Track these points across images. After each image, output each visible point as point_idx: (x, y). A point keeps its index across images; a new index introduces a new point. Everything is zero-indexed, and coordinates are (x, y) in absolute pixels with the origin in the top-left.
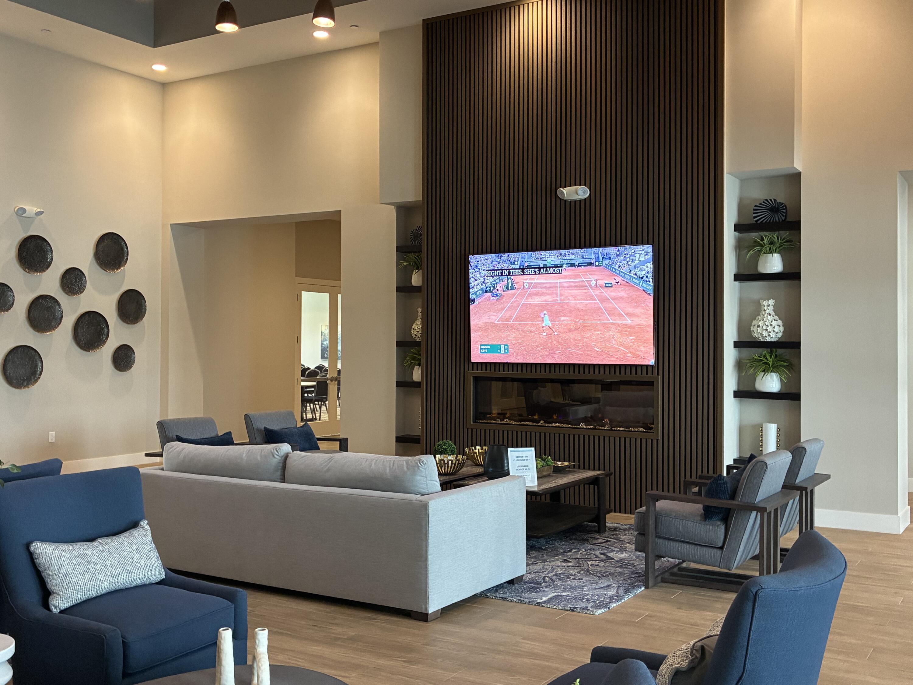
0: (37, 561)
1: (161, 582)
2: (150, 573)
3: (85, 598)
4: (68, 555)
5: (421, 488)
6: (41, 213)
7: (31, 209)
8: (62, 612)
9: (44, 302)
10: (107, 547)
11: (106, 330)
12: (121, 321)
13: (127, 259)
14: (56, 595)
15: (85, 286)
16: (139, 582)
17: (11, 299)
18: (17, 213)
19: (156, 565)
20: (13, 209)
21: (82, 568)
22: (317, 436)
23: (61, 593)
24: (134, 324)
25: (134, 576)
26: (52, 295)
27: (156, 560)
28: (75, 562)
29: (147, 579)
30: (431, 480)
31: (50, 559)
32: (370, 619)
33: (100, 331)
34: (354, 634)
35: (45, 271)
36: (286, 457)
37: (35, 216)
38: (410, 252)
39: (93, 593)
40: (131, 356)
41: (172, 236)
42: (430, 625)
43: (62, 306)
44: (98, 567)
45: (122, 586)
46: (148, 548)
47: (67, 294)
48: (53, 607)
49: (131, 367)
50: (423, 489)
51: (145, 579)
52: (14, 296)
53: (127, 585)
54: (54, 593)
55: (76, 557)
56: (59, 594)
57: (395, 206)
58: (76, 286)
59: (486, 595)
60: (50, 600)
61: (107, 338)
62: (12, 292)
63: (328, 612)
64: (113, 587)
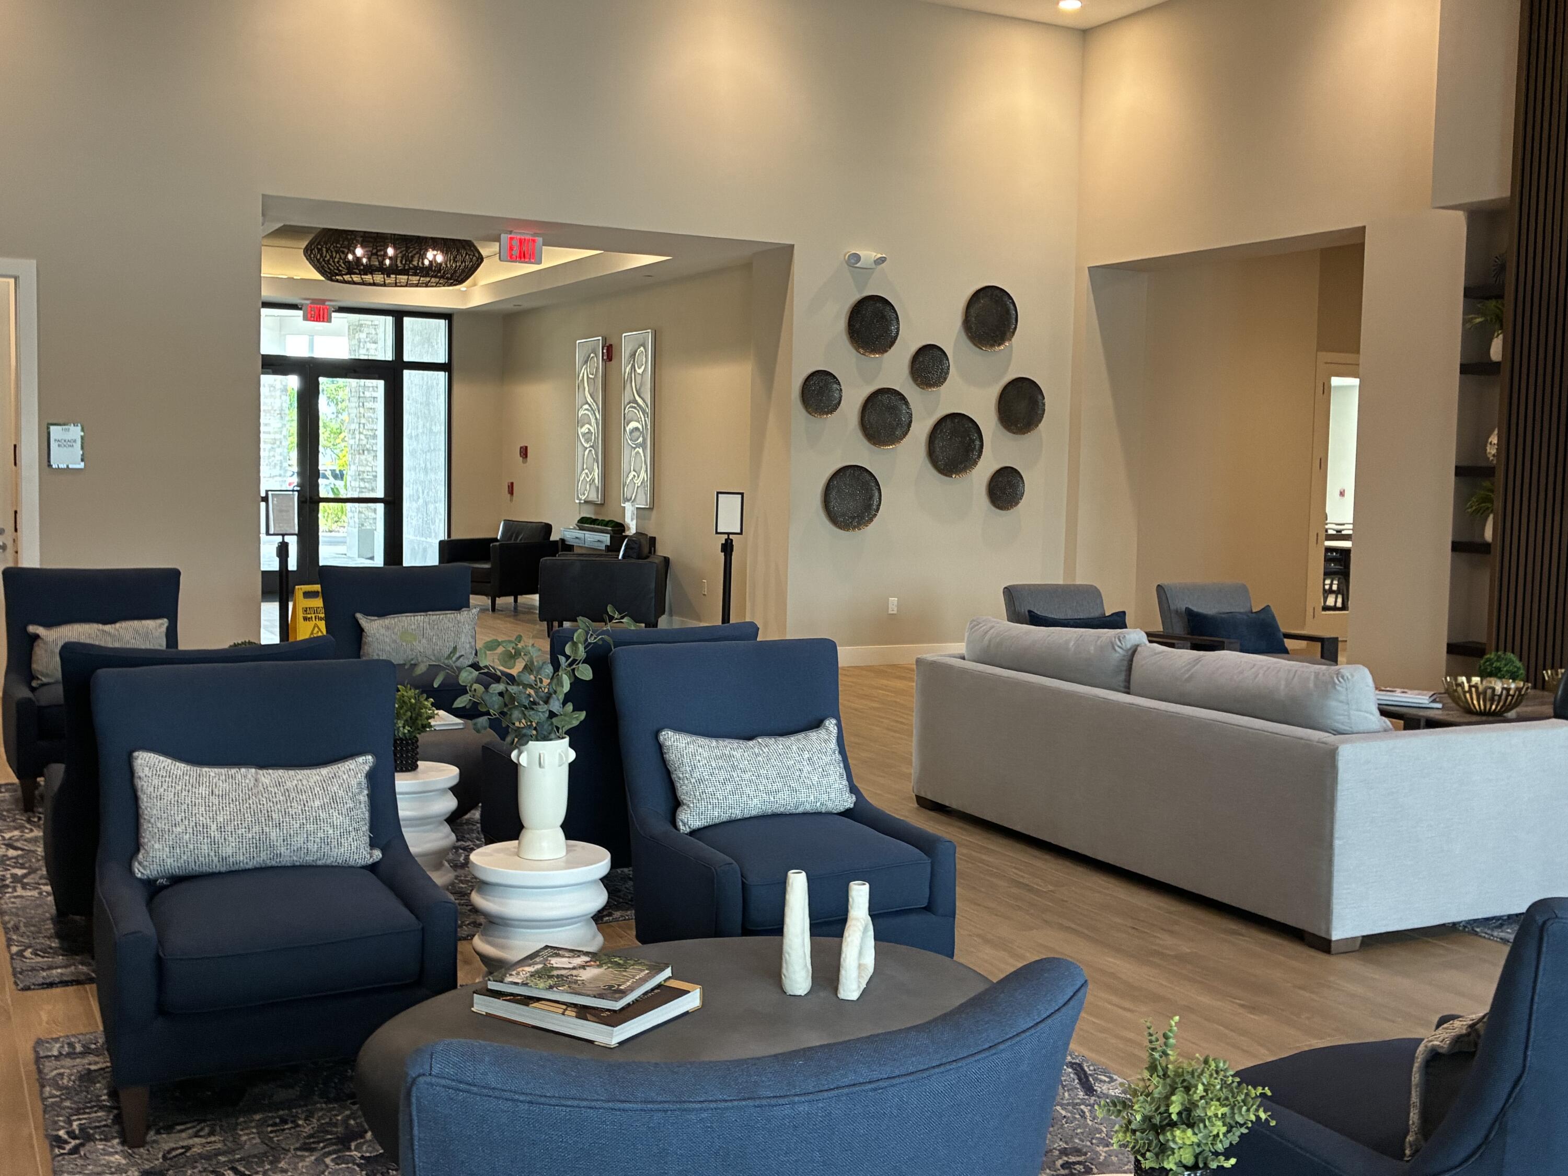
0: (666, 756)
1: (847, 813)
2: (825, 797)
3: (725, 817)
4: (705, 754)
5: (1338, 722)
6: (882, 260)
7: (868, 255)
8: (693, 833)
9: (885, 398)
10: (766, 750)
11: (978, 443)
12: (1001, 427)
13: (1015, 328)
14: (685, 807)
15: (947, 373)
16: (808, 808)
17: (836, 395)
18: (848, 263)
19: (837, 785)
20: (843, 258)
21: (722, 775)
22: (1283, 629)
23: (692, 805)
24: (1024, 433)
25: (802, 797)
26: (897, 389)
27: (837, 779)
28: (714, 765)
29: (822, 804)
30: (1358, 710)
31: (682, 756)
32: (1234, 933)
33: (969, 445)
34: (1188, 951)
35: (886, 351)
36: (1134, 650)
37: (874, 266)
38: (1488, 298)
39: (738, 813)
40: (1018, 486)
41: (1090, 287)
42: (1332, 959)
43: (912, 406)
44: (746, 776)
45: (782, 810)
46: (826, 759)
47: (919, 386)
48: (681, 824)
49: (1017, 503)
50: (1342, 724)
51: (818, 804)
52: (841, 390)
53: (790, 808)
54: (684, 804)
55: (717, 758)
56: (688, 807)
57: (1464, 211)
58: (933, 374)
59: (1473, 930)
60: (678, 812)
61: (979, 456)
62: (839, 384)
63: (1170, 913)
64: (769, 809)
